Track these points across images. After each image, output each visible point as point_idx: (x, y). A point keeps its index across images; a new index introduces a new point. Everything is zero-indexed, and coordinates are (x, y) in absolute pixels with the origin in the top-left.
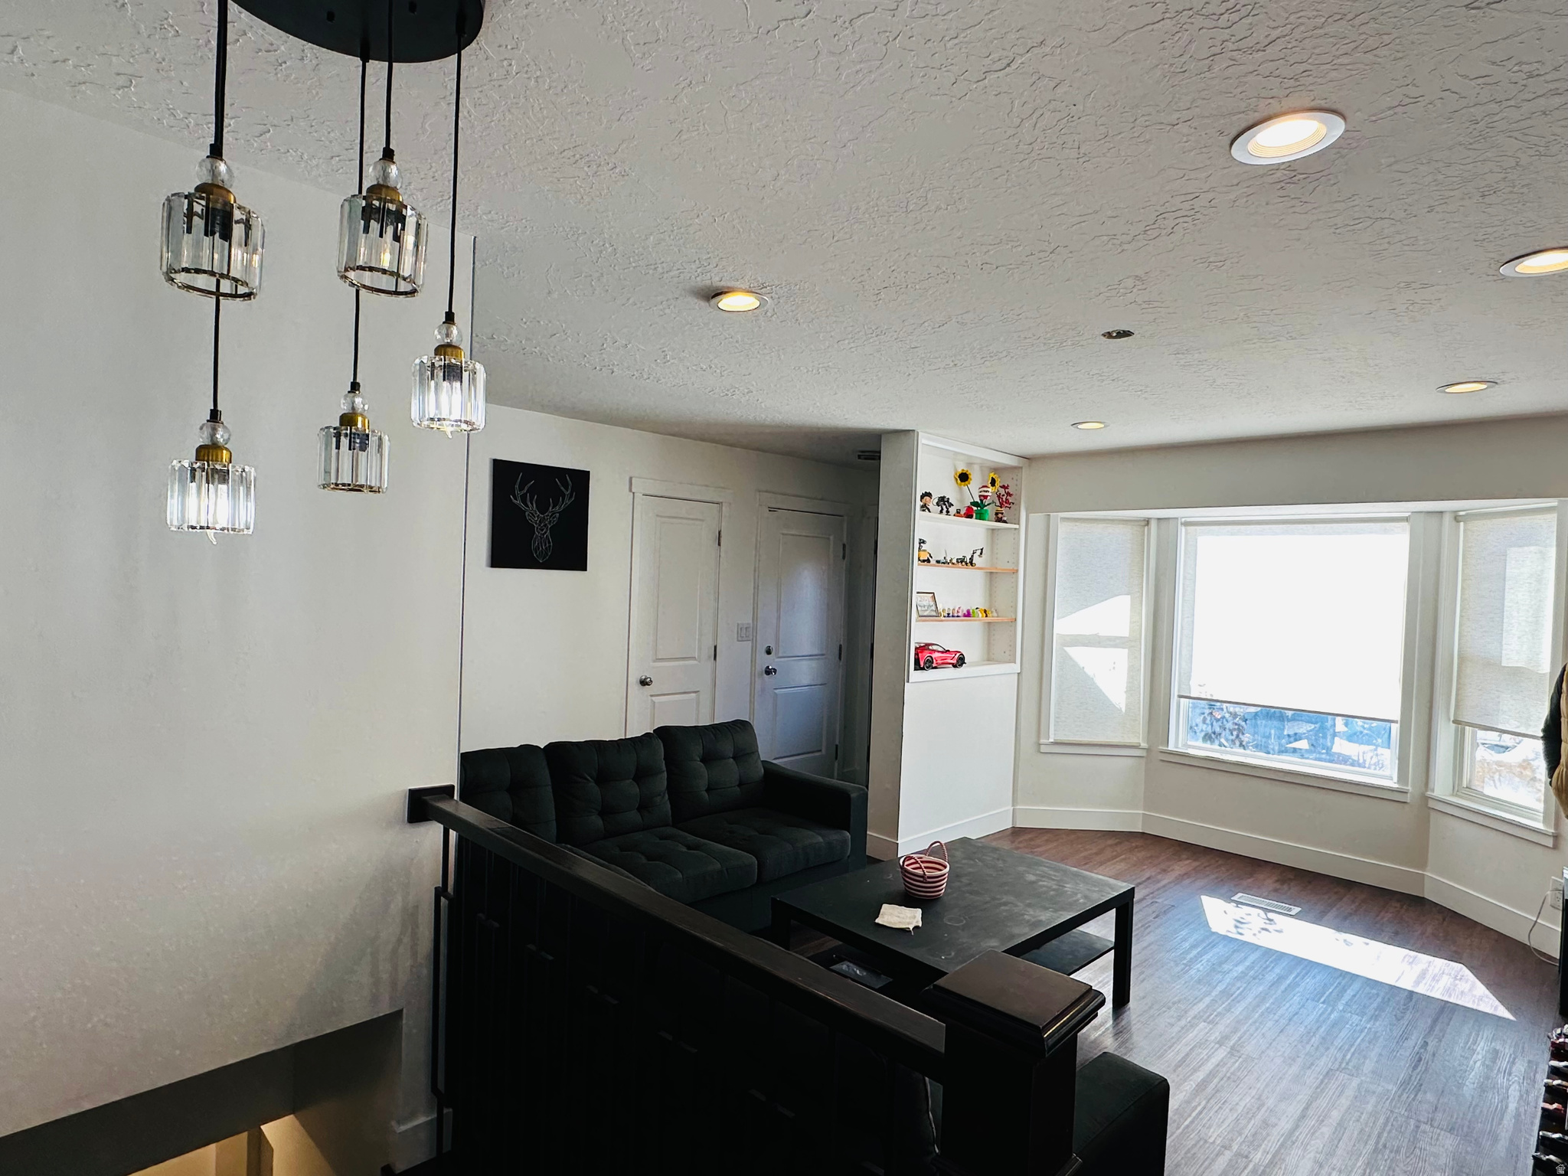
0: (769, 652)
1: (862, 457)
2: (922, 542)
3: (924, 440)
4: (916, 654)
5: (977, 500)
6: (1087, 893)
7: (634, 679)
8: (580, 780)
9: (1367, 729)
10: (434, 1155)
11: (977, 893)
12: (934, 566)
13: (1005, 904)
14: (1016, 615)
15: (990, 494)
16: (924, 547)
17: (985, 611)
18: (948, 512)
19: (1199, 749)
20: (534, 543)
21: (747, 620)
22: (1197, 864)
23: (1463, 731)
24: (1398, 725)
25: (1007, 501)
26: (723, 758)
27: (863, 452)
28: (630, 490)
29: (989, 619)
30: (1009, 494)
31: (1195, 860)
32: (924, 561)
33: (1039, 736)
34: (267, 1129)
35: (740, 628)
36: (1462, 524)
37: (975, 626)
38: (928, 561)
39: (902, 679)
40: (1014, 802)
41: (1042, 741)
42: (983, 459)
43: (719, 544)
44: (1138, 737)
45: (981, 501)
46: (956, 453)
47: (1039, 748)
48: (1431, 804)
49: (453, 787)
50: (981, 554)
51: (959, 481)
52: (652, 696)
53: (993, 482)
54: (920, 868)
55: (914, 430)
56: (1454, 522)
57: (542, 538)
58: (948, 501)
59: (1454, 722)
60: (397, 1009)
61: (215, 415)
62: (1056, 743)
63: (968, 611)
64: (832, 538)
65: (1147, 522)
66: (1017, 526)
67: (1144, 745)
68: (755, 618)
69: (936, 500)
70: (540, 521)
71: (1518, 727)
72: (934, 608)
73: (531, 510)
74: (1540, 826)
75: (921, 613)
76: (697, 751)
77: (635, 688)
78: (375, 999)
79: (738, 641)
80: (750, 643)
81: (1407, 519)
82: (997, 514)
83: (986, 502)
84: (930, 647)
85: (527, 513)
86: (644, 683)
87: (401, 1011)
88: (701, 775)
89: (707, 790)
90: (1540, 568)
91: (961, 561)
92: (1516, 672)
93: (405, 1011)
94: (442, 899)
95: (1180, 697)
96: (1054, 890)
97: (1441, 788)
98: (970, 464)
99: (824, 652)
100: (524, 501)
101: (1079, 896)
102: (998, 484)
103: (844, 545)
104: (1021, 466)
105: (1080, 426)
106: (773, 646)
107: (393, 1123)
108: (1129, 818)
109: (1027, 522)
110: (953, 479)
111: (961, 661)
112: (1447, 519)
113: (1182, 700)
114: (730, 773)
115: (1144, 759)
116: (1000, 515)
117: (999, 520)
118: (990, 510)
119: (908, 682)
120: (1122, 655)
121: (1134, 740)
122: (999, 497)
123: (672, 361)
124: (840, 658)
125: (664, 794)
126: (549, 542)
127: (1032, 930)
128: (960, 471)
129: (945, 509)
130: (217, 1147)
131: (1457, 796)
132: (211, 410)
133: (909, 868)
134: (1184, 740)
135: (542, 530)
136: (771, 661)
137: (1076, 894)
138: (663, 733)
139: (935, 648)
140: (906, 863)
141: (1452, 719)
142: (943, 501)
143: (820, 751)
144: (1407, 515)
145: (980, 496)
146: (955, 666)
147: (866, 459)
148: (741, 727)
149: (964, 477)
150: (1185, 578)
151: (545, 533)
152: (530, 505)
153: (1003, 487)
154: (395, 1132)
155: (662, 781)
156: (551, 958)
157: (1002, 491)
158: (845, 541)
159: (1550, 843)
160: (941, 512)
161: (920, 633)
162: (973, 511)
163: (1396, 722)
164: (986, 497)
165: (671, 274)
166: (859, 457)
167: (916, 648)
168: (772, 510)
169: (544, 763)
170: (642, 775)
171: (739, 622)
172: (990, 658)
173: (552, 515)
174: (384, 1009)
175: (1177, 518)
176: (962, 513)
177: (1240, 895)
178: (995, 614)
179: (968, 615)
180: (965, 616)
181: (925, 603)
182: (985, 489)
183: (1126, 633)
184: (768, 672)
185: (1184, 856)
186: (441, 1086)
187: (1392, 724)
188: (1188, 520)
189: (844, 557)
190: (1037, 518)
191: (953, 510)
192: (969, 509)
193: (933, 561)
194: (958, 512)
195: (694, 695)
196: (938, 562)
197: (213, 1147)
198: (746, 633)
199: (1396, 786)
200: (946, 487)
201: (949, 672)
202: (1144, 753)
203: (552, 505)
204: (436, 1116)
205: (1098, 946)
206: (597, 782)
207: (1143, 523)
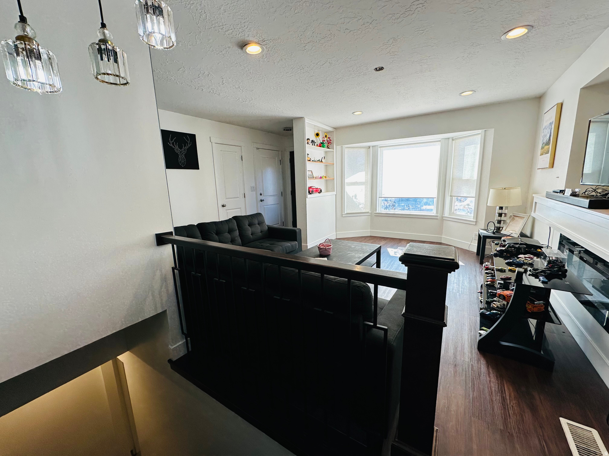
0: (261, 195)
1: (285, 130)
2: (308, 155)
3: (307, 121)
4: (309, 189)
5: (322, 142)
6: (370, 248)
7: (220, 205)
8: (211, 234)
9: (429, 201)
10: (186, 352)
11: (339, 252)
12: (312, 162)
13: (349, 254)
14: (334, 177)
15: (325, 140)
16: (309, 156)
17: (325, 177)
18: (314, 145)
19: (384, 211)
20: (179, 160)
21: (253, 185)
22: (386, 242)
23: (452, 198)
24: (436, 199)
25: (330, 143)
26: (255, 224)
27: (285, 128)
28: (211, 142)
29: (327, 179)
30: (330, 140)
31: (386, 240)
32: (309, 160)
33: (342, 213)
34: (120, 357)
35: (251, 187)
36: (454, 141)
37: (323, 180)
38: (310, 160)
39: (306, 197)
40: (336, 232)
41: (343, 213)
42: (322, 128)
43: (242, 160)
44: (368, 210)
45: (323, 142)
46: (315, 126)
47: (342, 216)
48: (444, 218)
49: (172, 232)
50: (324, 158)
51: (316, 136)
52: (226, 210)
53: (326, 136)
54: (325, 247)
55: (303, 117)
56: (452, 141)
57: (182, 158)
58: (314, 142)
59: (450, 196)
60: (164, 310)
61: (23, 19)
62: (347, 214)
63: (321, 177)
64: (276, 158)
65: (369, 147)
66: (333, 150)
67: (370, 212)
68: (256, 184)
69: (311, 141)
70: (181, 153)
71: (467, 195)
72: (312, 176)
73: (176, 148)
74: (472, 220)
75: (309, 177)
76: (247, 223)
77: (221, 208)
78: (156, 308)
79: (251, 191)
80: (255, 192)
81: (440, 141)
82: (327, 146)
83: (324, 142)
84: (312, 187)
85: (175, 149)
86: (223, 206)
87: (166, 310)
88: (249, 231)
89: (252, 234)
90: (475, 151)
91: (319, 161)
92: (467, 181)
93: (167, 311)
94: (175, 270)
95: (379, 197)
96: (361, 249)
97: (446, 214)
98: (319, 130)
99: (277, 194)
100: (173, 145)
101: (368, 249)
102: (327, 137)
103: (280, 161)
104: (333, 131)
105: (355, 114)
106: (262, 193)
107: (170, 346)
108: (367, 233)
109: (336, 148)
110: (315, 136)
111: (321, 191)
112: (450, 140)
113: (380, 198)
114: (258, 229)
115: (370, 216)
116: (328, 147)
117: (328, 148)
118: (326, 145)
119: (307, 198)
120: (363, 187)
121: (367, 211)
122: (328, 141)
123: (225, 84)
124: (282, 196)
125: (238, 237)
126: (185, 160)
127: (359, 259)
128: (316, 133)
129: (314, 144)
130: (101, 367)
131: (450, 215)
132: (20, 16)
133: (321, 247)
134: (380, 210)
135: (182, 155)
136: (262, 198)
137: (367, 249)
138: (235, 218)
139: (313, 187)
140: (320, 246)
141: (450, 195)
142: (313, 141)
143: (279, 224)
144: (440, 140)
145: (323, 140)
146: (319, 193)
147: (286, 130)
148: (258, 215)
149: (317, 135)
150: (380, 163)
151: (183, 156)
152: (176, 146)
153: (329, 138)
154: (171, 349)
155: (237, 233)
156: (224, 281)
157: (328, 139)
158: (280, 159)
159: (474, 223)
160: (312, 145)
161: (310, 183)
162: (321, 145)
163: (436, 198)
164: (324, 141)
165: (229, 32)
166: (284, 130)
167: (309, 188)
168: (258, 149)
169: (198, 230)
170: (230, 231)
171: (251, 186)
172: (327, 191)
173: (184, 150)
174: (160, 311)
175: (378, 145)
176: (318, 145)
177: (399, 247)
178: (328, 178)
179: (321, 178)
180: (320, 178)
181: (310, 174)
182: (324, 138)
183: (364, 181)
184: (261, 201)
185: (382, 240)
186: (185, 331)
187: (434, 199)
188: (381, 146)
189: (280, 164)
190: (339, 148)
191: (316, 144)
192: (320, 144)
193: (311, 160)
194: (317, 145)
195: (240, 209)
196: (312, 161)
197: (100, 366)
198: (254, 189)
199: (435, 215)
200: (313, 137)
201: (317, 194)
202: (370, 214)
203: (184, 146)
204: (185, 340)
205: (372, 263)
206: (216, 234)
207: (369, 148)
